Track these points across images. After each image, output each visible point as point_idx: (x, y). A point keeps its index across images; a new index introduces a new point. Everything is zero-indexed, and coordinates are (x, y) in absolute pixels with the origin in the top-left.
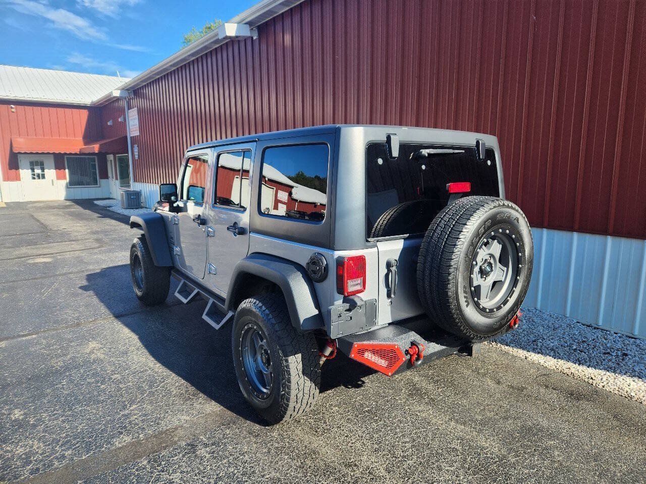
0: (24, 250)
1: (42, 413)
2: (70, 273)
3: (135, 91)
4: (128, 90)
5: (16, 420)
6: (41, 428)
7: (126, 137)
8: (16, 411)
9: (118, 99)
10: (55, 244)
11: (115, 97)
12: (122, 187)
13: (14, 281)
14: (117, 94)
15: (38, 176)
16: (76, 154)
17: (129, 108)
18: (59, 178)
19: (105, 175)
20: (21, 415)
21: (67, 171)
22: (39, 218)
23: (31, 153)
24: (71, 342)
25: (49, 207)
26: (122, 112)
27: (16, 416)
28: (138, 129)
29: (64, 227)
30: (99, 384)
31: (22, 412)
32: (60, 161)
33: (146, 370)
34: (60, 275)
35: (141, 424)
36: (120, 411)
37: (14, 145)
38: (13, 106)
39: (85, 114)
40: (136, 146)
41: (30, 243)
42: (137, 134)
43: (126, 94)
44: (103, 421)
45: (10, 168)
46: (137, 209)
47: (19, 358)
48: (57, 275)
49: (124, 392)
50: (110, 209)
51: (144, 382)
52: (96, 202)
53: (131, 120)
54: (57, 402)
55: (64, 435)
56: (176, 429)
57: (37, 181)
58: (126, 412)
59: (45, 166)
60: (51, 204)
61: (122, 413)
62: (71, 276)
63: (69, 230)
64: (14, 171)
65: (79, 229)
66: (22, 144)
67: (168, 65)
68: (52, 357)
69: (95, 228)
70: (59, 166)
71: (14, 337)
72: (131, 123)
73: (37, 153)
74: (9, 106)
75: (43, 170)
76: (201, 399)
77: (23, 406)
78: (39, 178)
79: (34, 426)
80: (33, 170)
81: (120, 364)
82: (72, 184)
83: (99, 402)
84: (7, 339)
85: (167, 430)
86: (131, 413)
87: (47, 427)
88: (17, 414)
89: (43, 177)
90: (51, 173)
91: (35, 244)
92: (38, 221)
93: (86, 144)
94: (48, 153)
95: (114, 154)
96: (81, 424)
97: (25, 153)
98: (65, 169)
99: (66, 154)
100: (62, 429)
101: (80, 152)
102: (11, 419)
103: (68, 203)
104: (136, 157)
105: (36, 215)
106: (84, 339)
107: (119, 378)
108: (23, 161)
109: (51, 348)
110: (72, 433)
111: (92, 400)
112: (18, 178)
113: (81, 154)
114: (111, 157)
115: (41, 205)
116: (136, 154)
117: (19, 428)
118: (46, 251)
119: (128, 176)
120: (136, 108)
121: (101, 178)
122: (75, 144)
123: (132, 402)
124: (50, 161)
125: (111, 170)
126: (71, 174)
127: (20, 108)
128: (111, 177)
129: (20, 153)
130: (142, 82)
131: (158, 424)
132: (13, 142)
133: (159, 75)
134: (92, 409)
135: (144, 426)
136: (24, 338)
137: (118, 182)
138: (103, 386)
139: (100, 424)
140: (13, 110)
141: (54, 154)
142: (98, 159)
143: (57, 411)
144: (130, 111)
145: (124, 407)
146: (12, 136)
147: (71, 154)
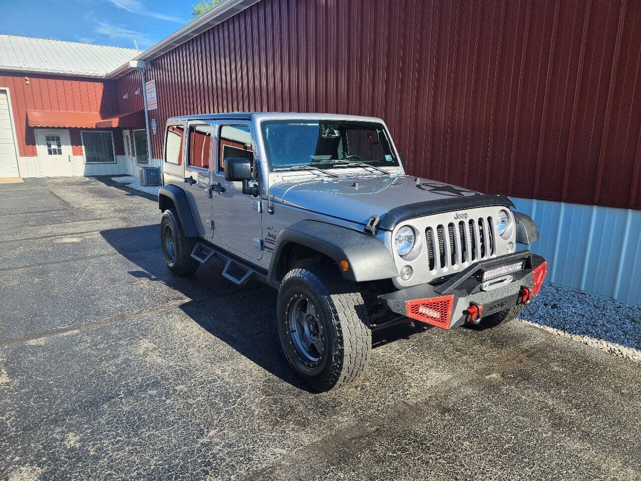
0: (48, 229)
1: (102, 439)
2: (102, 255)
3: (153, 62)
4: (145, 60)
5: (72, 449)
6: (104, 461)
7: (143, 111)
8: (71, 435)
9: (134, 71)
10: (80, 223)
11: (131, 68)
12: (138, 163)
13: (43, 264)
14: (134, 64)
15: (55, 151)
16: (92, 129)
17: (146, 80)
18: (75, 153)
19: (121, 152)
20: (77, 441)
21: (83, 147)
22: (61, 195)
23: (47, 128)
24: (120, 339)
25: (68, 183)
26: (139, 85)
27: (72, 442)
28: (156, 102)
29: (86, 205)
30: (164, 398)
31: (78, 438)
32: (77, 136)
33: (215, 380)
34: (92, 257)
35: (228, 460)
36: (197, 438)
37: (30, 119)
38: (27, 78)
39: (100, 87)
40: (154, 120)
41: (55, 221)
42: (155, 108)
43: (143, 65)
44: (179, 453)
45: (28, 144)
46: (157, 186)
47: (63, 360)
48: (90, 258)
49: (196, 410)
50: (129, 186)
51: (216, 396)
52: (113, 179)
53: (149, 93)
54: (118, 423)
55: (135, 474)
56: (274, 468)
57: (53, 156)
58: (205, 440)
59: (61, 141)
60: (69, 180)
61: (201, 441)
62: (104, 258)
63: (92, 207)
64: (31, 146)
65: (101, 206)
66: (37, 117)
67: (189, 32)
68: (101, 360)
69: (119, 206)
70: (75, 142)
71: (52, 333)
72: (149, 96)
73: (53, 128)
74: (24, 79)
75: (59, 145)
76: (292, 423)
77: (78, 429)
78: (55, 153)
79: (96, 458)
80: (49, 146)
81: (181, 370)
82: (89, 159)
83: (169, 424)
84: (46, 334)
85: (263, 470)
86: (211, 443)
87: (112, 461)
88: (72, 440)
89: (60, 153)
90: (67, 149)
91: (60, 222)
92: (59, 198)
93: (103, 118)
94: (65, 128)
95: (130, 129)
96: (153, 458)
97: (41, 128)
98: (81, 145)
99: (81, 128)
100: (131, 464)
101: (96, 127)
102: (65, 448)
103: (87, 179)
104: (155, 132)
105: (55, 191)
106: (133, 336)
107: (185, 389)
108: (40, 136)
109: (99, 347)
110: (145, 470)
111: (159, 422)
112: (34, 154)
113: (97, 129)
114: (127, 133)
115: (61, 181)
116: (154, 128)
117: (77, 462)
118: (71, 230)
119: (146, 152)
120: (154, 80)
121: (117, 154)
122: (91, 118)
123: (210, 425)
124: (65, 137)
125: (127, 146)
126: (87, 150)
127: (35, 80)
128: (127, 153)
129: (36, 127)
130: (161, 51)
131: (249, 459)
132: (29, 117)
133: (178, 43)
134: (162, 434)
135: (233, 463)
136: (65, 334)
137: (135, 158)
138: (168, 401)
139: (177, 457)
140: (28, 82)
141: (70, 128)
142: (114, 135)
143: (121, 436)
144: (146, 83)
145: (201, 434)
146: (28, 110)
147: (87, 129)
